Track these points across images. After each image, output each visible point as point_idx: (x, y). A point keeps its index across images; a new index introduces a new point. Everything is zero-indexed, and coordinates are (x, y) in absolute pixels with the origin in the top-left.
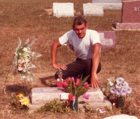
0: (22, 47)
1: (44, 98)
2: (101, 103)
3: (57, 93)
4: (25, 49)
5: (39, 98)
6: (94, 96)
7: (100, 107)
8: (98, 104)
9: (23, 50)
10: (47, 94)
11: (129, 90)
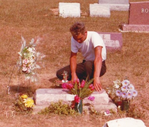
0: (27, 47)
1: (48, 99)
2: (106, 106)
5: (43, 100)
6: (99, 98)
7: (105, 109)
8: (103, 107)
10: (52, 96)
11: (134, 93)
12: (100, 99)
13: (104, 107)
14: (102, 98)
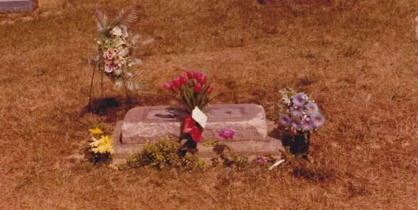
0: (109, 27)
1: (145, 133)
2: (260, 145)
3: (171, 123)
4: (117, 31)
5: (135, 134)
6: (247, 129)
7: (257, 153)
8: (253, 148)
9: (111, 32)
10: (152, 126)
11: (318, 119)
12: (249, 130)
13: (256, 149)
14: (252, 128)
